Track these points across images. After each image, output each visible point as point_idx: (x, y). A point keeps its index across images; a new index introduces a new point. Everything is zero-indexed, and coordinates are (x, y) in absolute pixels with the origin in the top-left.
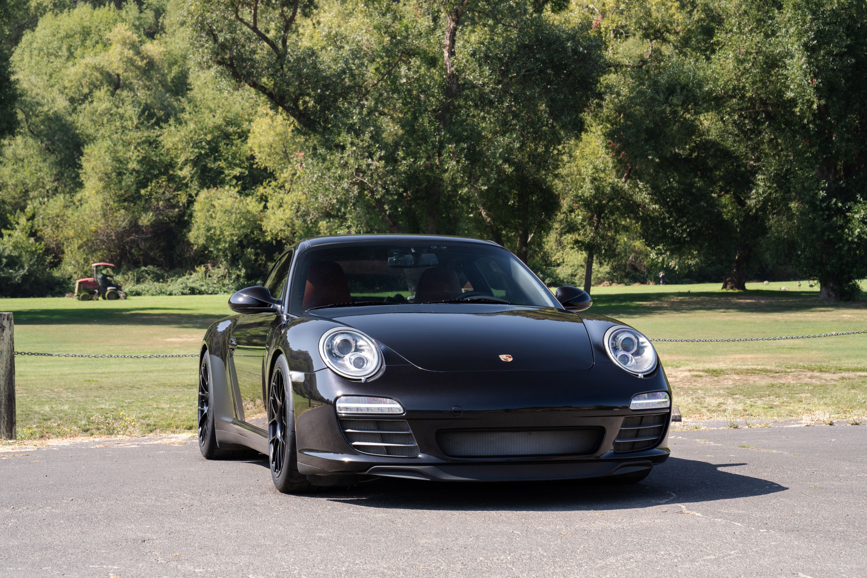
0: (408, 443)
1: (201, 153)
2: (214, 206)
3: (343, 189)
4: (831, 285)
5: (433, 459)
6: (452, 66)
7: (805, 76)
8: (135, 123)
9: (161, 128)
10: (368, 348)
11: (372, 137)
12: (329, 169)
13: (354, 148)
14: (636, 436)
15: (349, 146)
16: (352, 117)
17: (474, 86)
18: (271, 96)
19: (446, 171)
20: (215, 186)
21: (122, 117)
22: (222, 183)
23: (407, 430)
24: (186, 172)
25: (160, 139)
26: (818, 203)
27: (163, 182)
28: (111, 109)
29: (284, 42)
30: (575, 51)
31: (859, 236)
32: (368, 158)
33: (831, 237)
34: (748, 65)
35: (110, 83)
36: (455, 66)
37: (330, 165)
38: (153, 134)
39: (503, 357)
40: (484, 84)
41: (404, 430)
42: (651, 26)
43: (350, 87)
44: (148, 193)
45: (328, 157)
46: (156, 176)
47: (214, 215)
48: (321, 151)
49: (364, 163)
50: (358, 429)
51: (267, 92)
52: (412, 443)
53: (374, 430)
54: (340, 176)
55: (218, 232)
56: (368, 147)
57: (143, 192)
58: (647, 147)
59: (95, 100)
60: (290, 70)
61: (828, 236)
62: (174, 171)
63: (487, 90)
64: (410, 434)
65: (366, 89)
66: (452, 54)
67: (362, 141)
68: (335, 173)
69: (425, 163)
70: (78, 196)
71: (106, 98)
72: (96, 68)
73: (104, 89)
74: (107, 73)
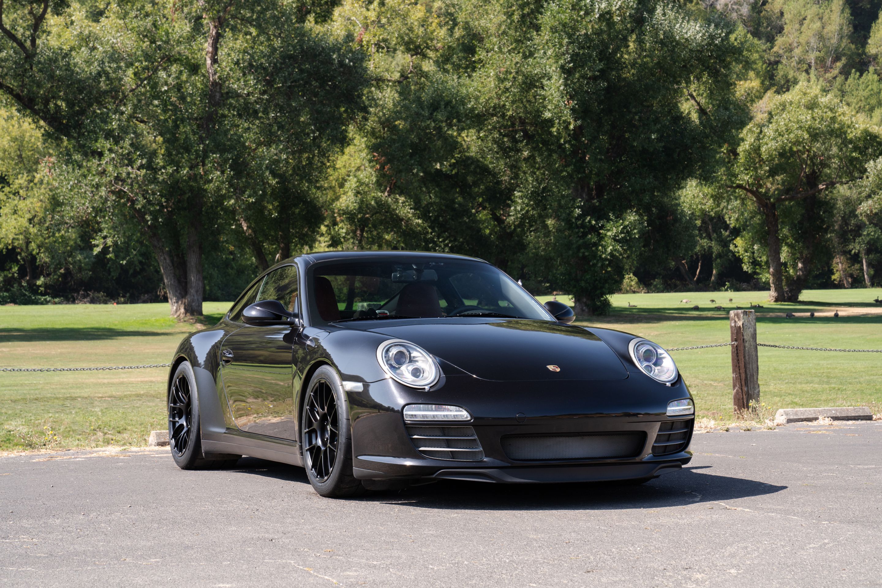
0: (473, 448)
3: (101, 197)
4: (585, 300)
5: (498, 463)
6: (215, 74)
7: (563, 97)
10: (423, 359)
11: (132, 145)
12: (85, 176)
13: (113, 155)
14: (668, 440)
15: (107, 152)
16: (111, 123)
17: (238, 95)
18: (18, 98)
19: (211, 181)
23: (471, 436)
26: (574, 220)
29: (33, 42)
30: (341, 64)
31: (611, 254)
32: (127, 165)
33: (587, 254)
34: (508, 84)
36: (218, 74)
37: (86, 172)
39: (551, 368)
40: (248, 94)
41: (468, 436)
42: (411, 41)
43: (106, 92)
45: (84, 164)
48: (77, 157)
49: (124, 171)
50: (424, 436)
51: (15, 92)
52: (476, 448)
53: (439, 436)
54: (97, 184)
56: (128, 154)
58: (413, 162)
60: (40, 71)
61: (584, 253)
63: (252, 99)
64: (475, 440)
65: (123, 93)
66: (215, 61)
67: (122, 148)
68: (92, 180)
69: (188, 172)
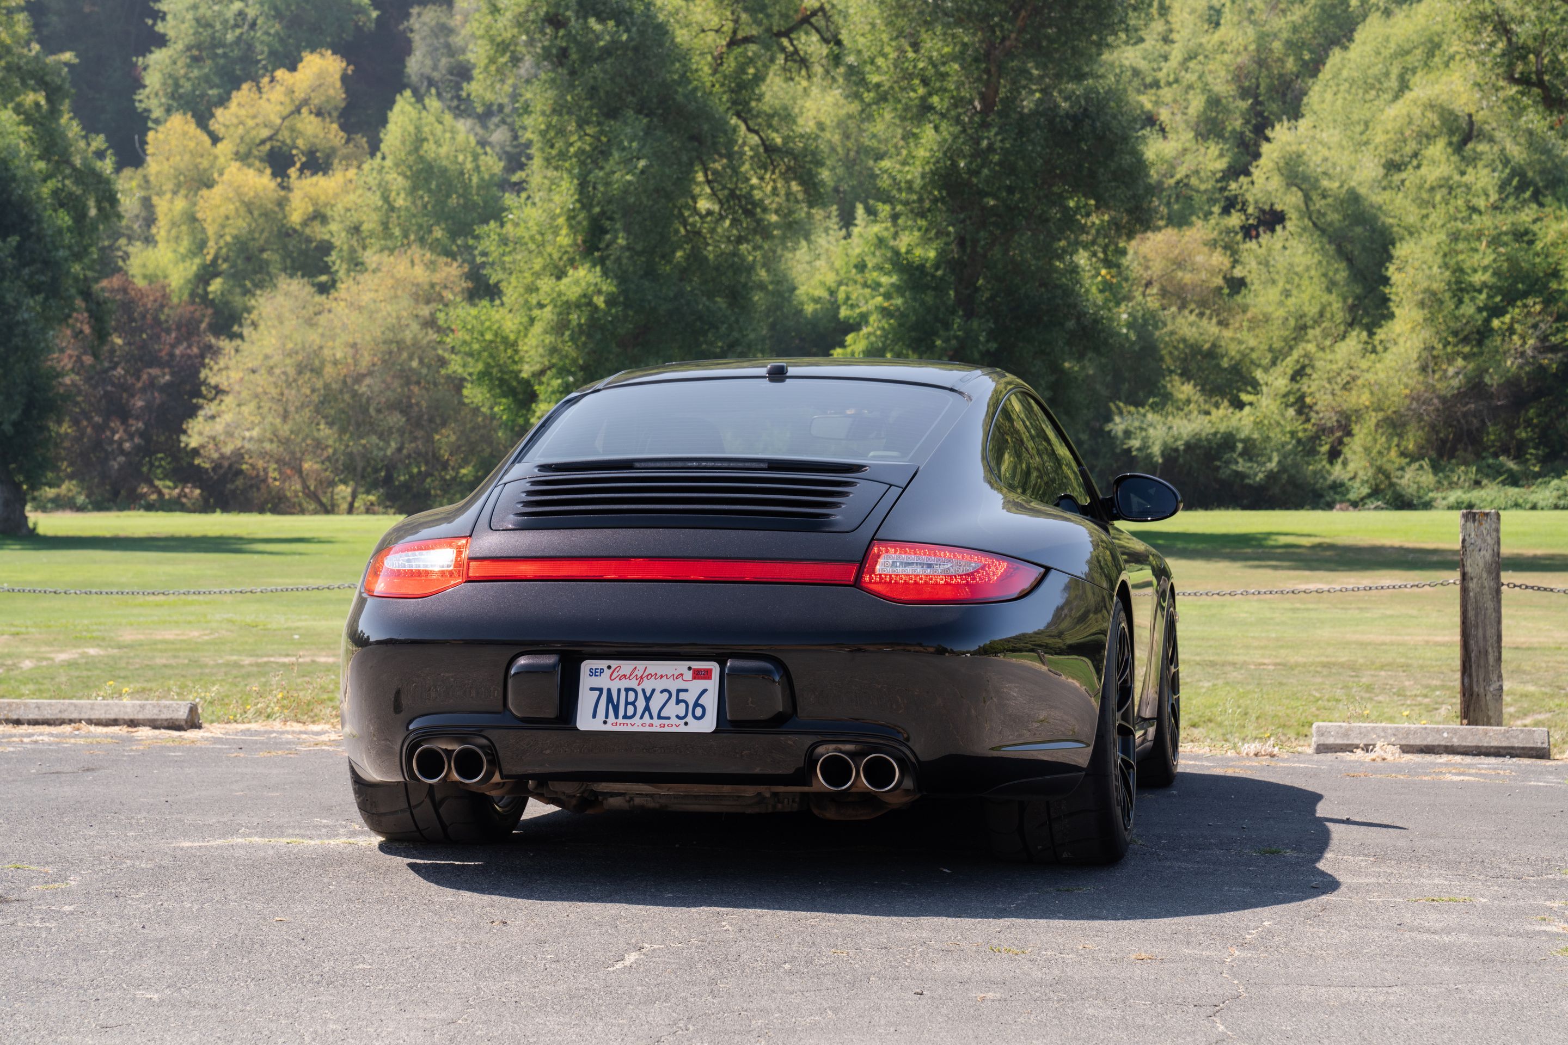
8: (1492, 200)
9: (1541, 205)
21: (1468, 188)
25: (1535, 228)
27: (1535, 304)
28: (1450, 178)
35: (1451, 132)
38: (1526, 216)
44: (1505, 327)
46: (1525, 295)
57: (1496, 323)
59: (1425, 162)
62: (1560, 284)
70: (1381, 334)
71: (1444, 158)
72: (1431, 106)
73: (1441, 143)
74: (1451, 113)
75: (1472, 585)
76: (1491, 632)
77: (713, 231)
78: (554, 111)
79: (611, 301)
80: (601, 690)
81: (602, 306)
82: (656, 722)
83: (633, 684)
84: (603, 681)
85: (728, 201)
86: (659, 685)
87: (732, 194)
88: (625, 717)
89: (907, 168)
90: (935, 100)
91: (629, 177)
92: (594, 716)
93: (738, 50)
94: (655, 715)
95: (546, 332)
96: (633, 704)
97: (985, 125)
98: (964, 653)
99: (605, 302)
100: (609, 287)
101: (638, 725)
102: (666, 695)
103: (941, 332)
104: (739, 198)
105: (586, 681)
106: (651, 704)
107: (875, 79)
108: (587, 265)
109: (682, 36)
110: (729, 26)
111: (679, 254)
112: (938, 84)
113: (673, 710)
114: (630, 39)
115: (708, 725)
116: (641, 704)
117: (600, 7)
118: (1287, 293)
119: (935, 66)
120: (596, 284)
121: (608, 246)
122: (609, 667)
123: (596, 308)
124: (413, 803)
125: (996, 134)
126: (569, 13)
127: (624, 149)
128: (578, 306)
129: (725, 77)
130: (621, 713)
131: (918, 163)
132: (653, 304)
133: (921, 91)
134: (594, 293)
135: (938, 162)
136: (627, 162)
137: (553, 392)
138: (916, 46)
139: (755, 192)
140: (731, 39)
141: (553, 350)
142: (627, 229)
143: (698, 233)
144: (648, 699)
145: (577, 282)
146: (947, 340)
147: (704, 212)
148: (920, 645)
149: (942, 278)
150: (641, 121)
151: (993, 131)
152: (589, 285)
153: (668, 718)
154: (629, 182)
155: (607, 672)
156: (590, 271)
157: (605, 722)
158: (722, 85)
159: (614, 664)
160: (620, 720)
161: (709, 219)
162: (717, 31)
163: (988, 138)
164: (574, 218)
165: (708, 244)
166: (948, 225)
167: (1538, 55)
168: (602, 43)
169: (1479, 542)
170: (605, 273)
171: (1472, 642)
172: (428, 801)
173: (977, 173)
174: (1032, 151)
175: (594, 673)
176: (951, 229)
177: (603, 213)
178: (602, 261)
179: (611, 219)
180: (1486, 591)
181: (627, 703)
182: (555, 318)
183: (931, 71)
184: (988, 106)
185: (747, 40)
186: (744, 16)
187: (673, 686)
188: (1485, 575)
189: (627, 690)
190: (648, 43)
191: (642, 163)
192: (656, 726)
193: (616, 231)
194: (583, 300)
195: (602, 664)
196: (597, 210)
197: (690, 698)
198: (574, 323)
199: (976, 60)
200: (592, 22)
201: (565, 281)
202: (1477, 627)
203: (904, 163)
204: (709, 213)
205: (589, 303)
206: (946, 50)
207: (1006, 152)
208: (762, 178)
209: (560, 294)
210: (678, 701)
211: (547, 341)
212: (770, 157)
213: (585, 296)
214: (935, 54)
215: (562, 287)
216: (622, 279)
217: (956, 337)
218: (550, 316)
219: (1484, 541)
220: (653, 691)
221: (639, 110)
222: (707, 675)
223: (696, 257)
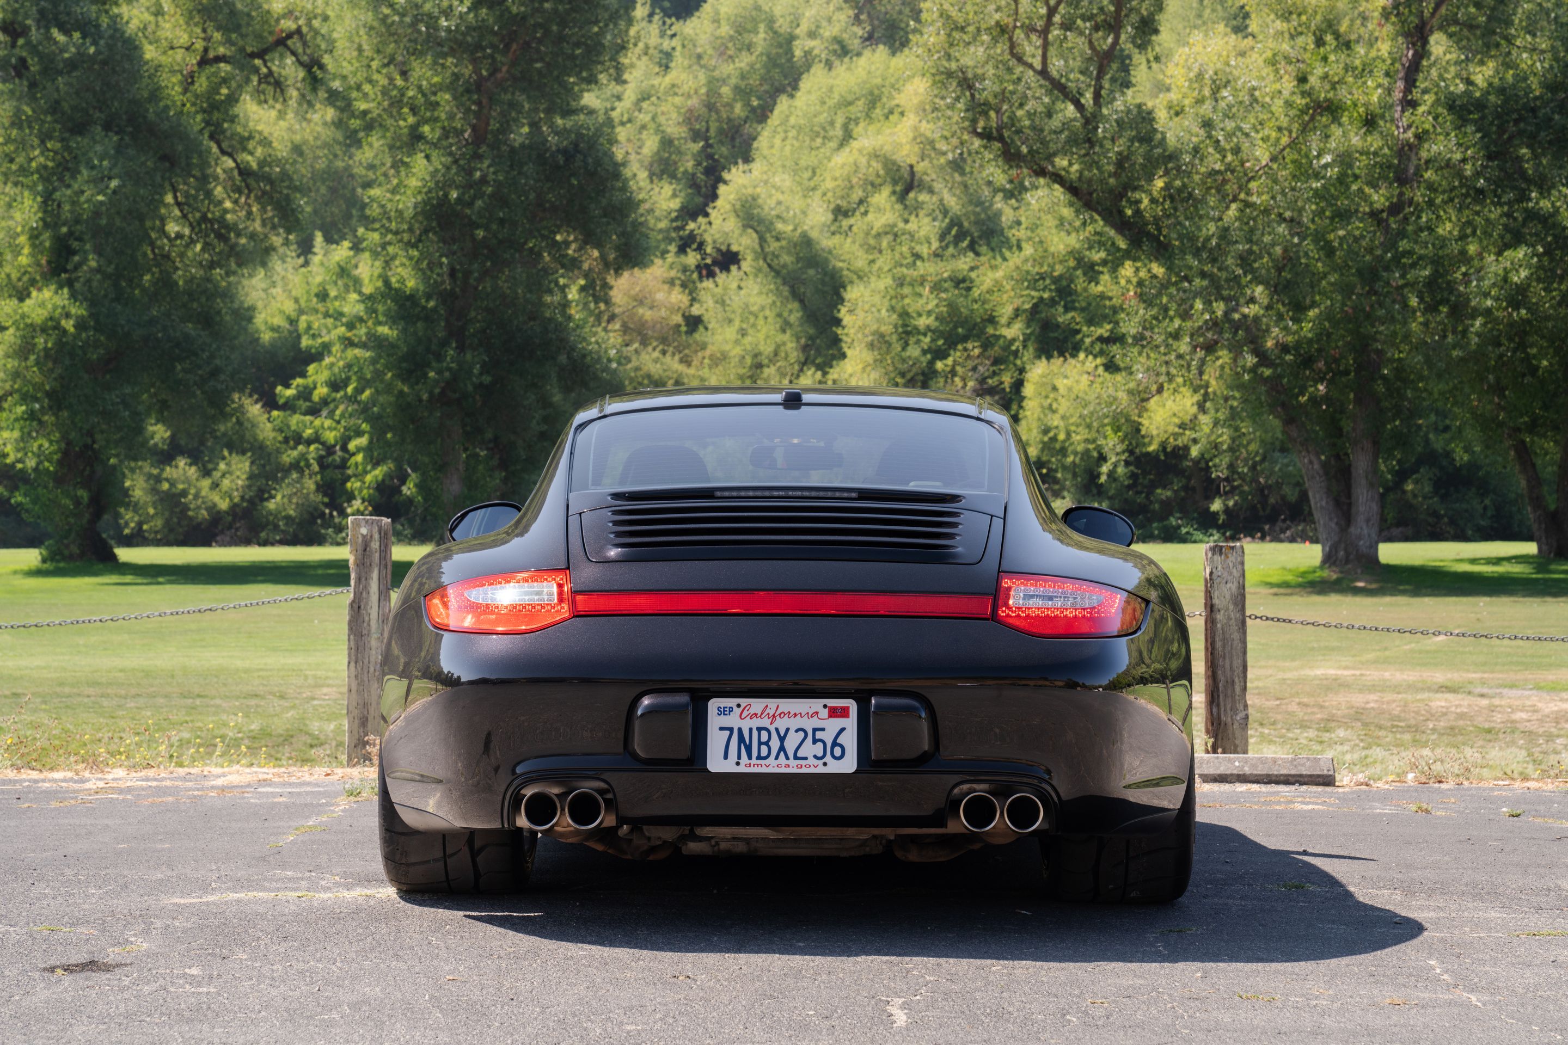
1: (1041, 299)
2: (1055, 389)
6: (1408, 128)
8: (933, 248)
9: (977, 254)
17: (1445, 165)
20: (1061, 354)
21: (912, 235)
22: (1075, 349)
24: (1014, 331)
25: (973, 275)
27: (974, 347)
28: (895, 225)
35: (895, 182)
36: (1413, 129)
38: (963, 263)
40: (1464, 161)
44: (948, 369)
46: (965, 339)
47: (1055, 406)
51: (1068, 183)
55: (1062, 437)
57: (939, 365)
59: (871, 209)
62: (996, 329)
63: (1470, 170)
70: (833, 373)
71: (888, 206)
72: (875, 155)
73: (886, 191)
74: (894, 163)
75: (1219, 617)
76: (1237, 662)
77: (182, 255)
78: (13, 124)
79: (81, 325)
80: (731, 730)
81: (72, 330)
82: (792, 762)
83: (765, 722)
84: (733, 721)
85: (199, 224)
86: (794, 723)
87: (204, 218)
88: (759, 757)
89: (398, 197)
90: (426, 129)
91: (100, 198)
92: (726, 757)
93: (210, 69)
94: (791, 755)
95: (7, 356)
96: (767, 744)
97: (478, 157)
98: (1097, 688)
99: (74, 326)
100: (77, 310)
101: (773, 766)
102: (802, 734)
103: (434, 364)
104: (211, 221)
105: (714, 721)
106: (786, 744)
107: (363, 106)
108: (53, 287)
109: (150, 52)
110: (199, 45)
111: (147, 277)
112: (428, 114)
113: (809, 749)
114: (98, 52)
115: (849, 765)
116: (775, 744)
117: (63, 18)
118: (743, 333)
119: (424, 95)
120: (64, 307)
121: (77, 268)
122: (739, 706)
123: (65, 331)
124: (449, 851)
125: (489, 167)
126: (28, 22)
127: (93, 167)
128: (44, 330)
129: (197, 96)
130: (755, 753)
131: (409, 192)
132: (126, 329)
133: (411, 120)
134: (61, 314)
135: (430, 191)
136: (100, 181)
137: (16, 420)
138: (404, 74)
139: (229, 216)
140: (202, 58)
141: (16, 375)
142: (99, 252)
143: (167, 257)
144: (782, 739)
145: (42, 305)
146: (439, 372)
147: (173, 235)
148: (1046, 679)
149: (434, 310)
150: (111, 139)
151: (486, 163)
152: (55, 308)
153: (806, 758)
154: (101, 203)
155: (737, 711)
156: (56, 293)
157: (738, 764)
158: (193, 104)
159: (744, 702)
160: (754, 761)
161: (178, 242)
162: (187, 49)
163: (481, 170)
164: (37, 237)
165: (177, 269)
166: (441, 256)
167: (998, 111)
168: (66, 55)
169: (1225, 575)
170: (73, 296)
171: (1220, 672)
172: (466, 849)
173: (470, 204)
174: (525, 184)
175: (722, 712)
176: (444, 260)
177: (70, 233)
178: (70, 283)
179: (79, 239)
180: (1233, 622)
181: (760, 744)
182: (19, 341)
183: (421, 99)
184: (479, 136)
185: (218, 59)
186: (217, 36)
187: (809, 725)
188: (1231, 607)
189: (759, 730)
190: (118, 57)
191: (114, 183)
192: (793, 767)
193: (85, 252)
194: (50, 323)
195: (731, 702)
196: (64, 230)
197: (828, 737)
198: (41, 347)
199: (468, 91)
200: (55, 32)
201: (28, 302)
202: (1224, 658)
203: (394, 191)
204: (179, 236)
205: (57, 327)
206: (436, 79)
207: (498, 184)
208: (236, 202)
209: (23, 316)
210: (815, 741)
211: (9, 366)
212: (244, 180)
213: (51, 319)
214: (424, 83)
215: (26, 309)
216: (93, 303)
217: (449, 369)
218: (12, 339)
219: (1231, 573)
220: (788, 730)
221: (107, 127)
222: (844, 713)
223: (166, 283)
